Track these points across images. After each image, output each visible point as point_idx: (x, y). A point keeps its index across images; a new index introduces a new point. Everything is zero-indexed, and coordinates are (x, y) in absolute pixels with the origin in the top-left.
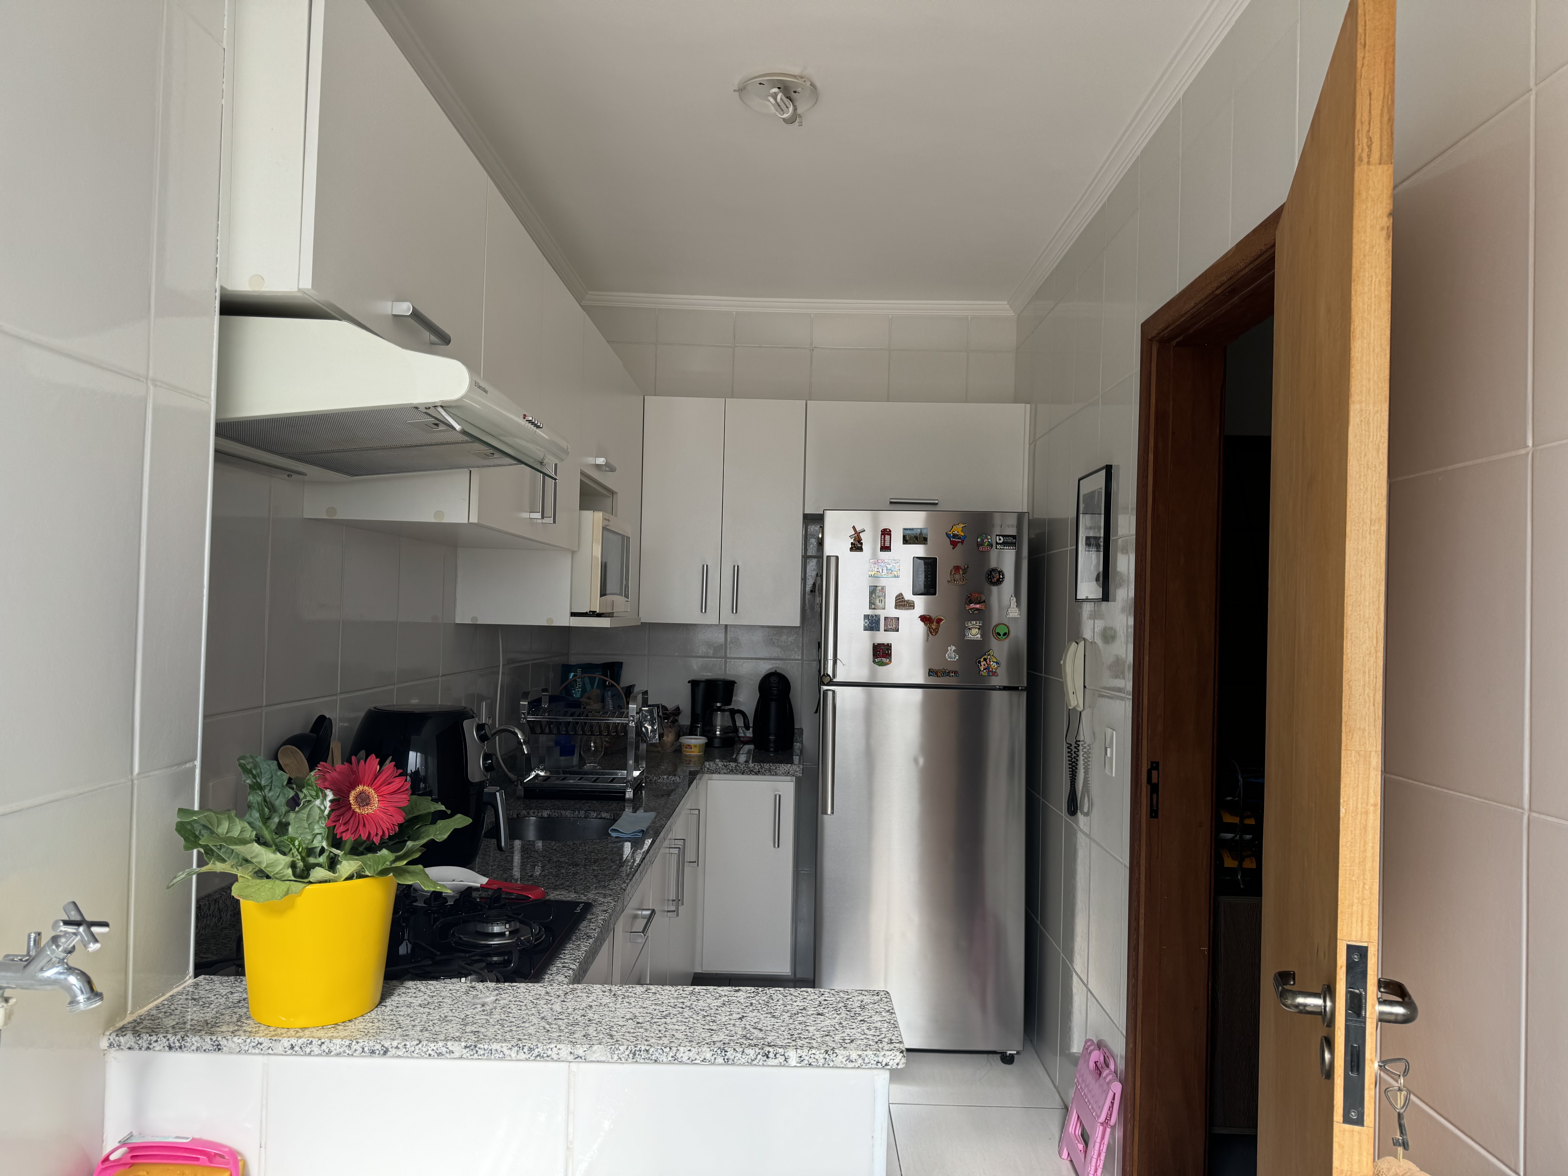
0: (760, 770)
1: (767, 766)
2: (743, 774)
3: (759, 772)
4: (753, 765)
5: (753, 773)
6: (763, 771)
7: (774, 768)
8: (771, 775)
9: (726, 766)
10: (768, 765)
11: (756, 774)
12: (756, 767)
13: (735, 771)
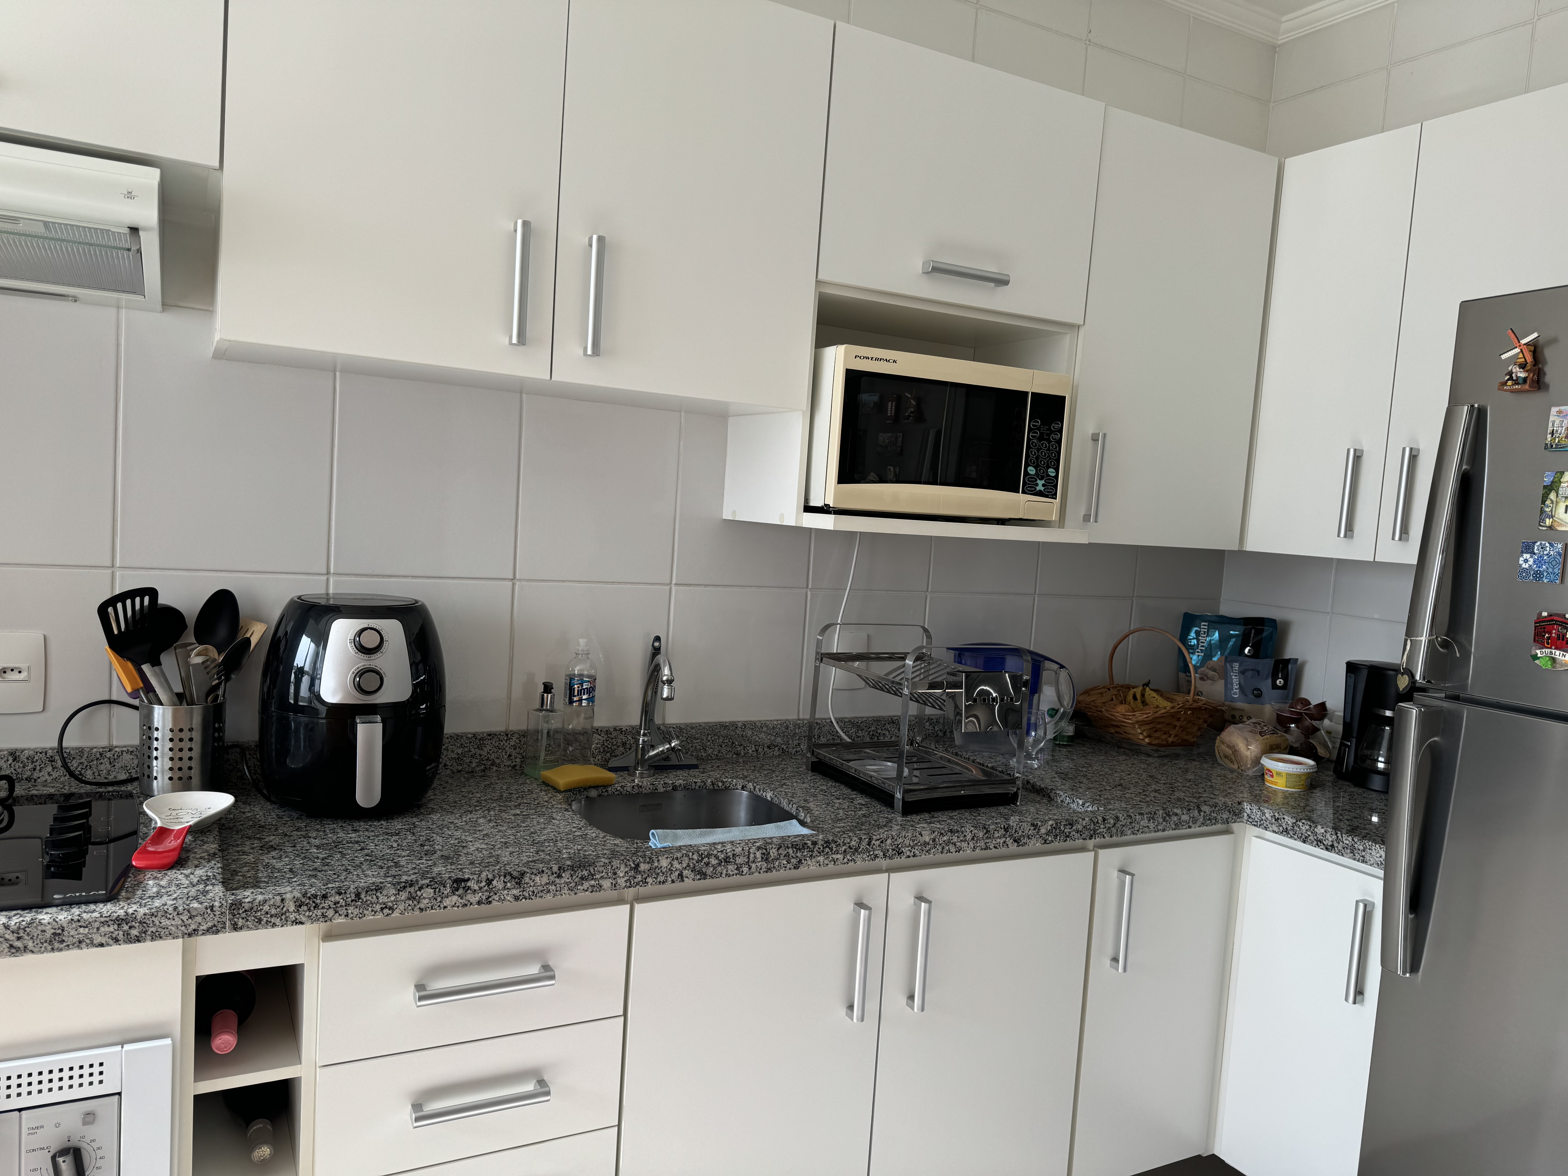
0: (1336, 844)
1: (1347, 840)
2: (1304, 842)
3: (1332, 846)
4: (1323, 830)
5: (1322, 847)
6: (1340, 848)
7: (1361, 848)
8: (1354, 859)
9: (1277, 820)
10: (1350, 838)
11: (1327, 849)
12: (1328, 835)
13: (1291, 833)
